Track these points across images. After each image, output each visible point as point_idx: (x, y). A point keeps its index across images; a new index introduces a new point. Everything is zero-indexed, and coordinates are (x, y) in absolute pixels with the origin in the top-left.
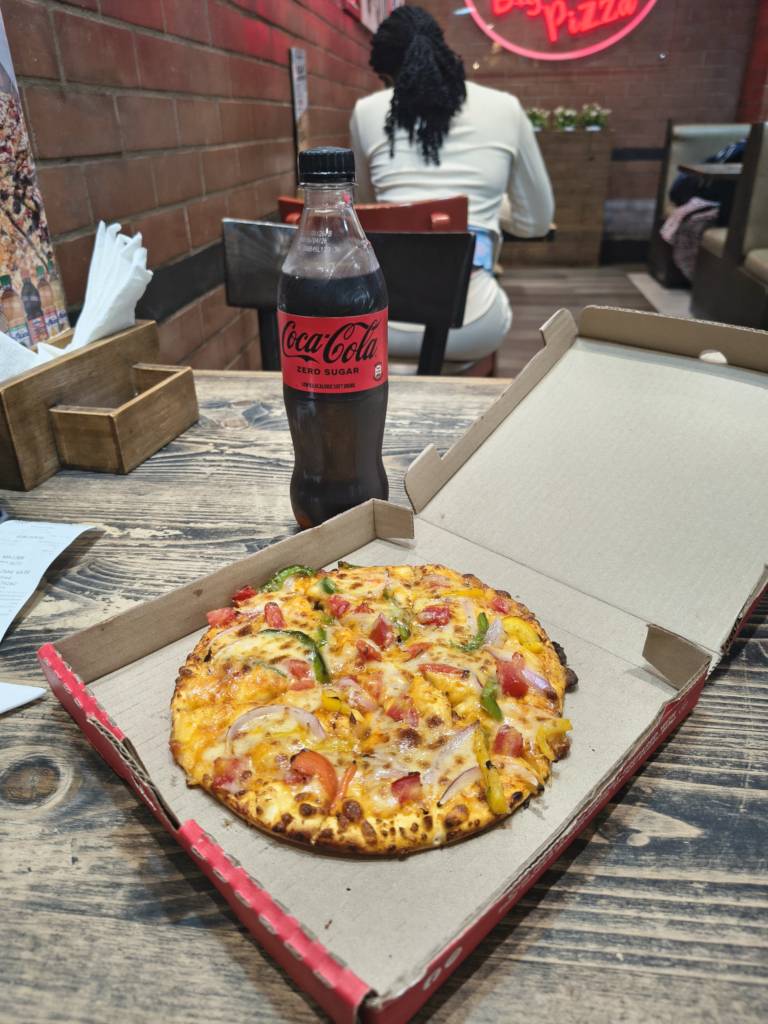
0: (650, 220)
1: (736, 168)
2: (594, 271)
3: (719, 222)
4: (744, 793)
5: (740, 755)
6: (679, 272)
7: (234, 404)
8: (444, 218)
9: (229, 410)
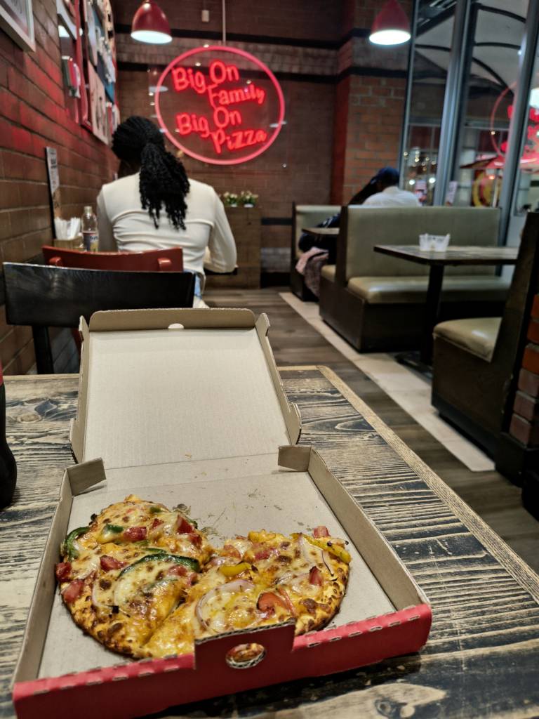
0: (289, 260)
1: (336, 231)
2: (259, 291)
3: (329, 262)
4: (461, 654)
5: (451, 626)
6: (310, 291)
7: (26, 402)
8: (167, 261)
9: (22, 407)
